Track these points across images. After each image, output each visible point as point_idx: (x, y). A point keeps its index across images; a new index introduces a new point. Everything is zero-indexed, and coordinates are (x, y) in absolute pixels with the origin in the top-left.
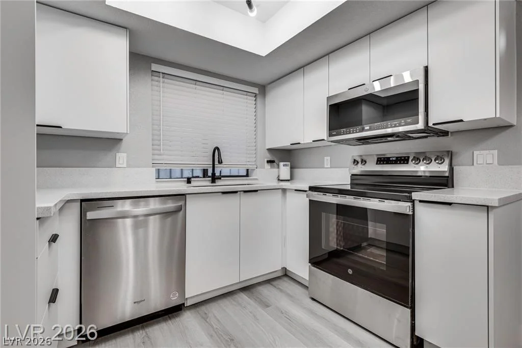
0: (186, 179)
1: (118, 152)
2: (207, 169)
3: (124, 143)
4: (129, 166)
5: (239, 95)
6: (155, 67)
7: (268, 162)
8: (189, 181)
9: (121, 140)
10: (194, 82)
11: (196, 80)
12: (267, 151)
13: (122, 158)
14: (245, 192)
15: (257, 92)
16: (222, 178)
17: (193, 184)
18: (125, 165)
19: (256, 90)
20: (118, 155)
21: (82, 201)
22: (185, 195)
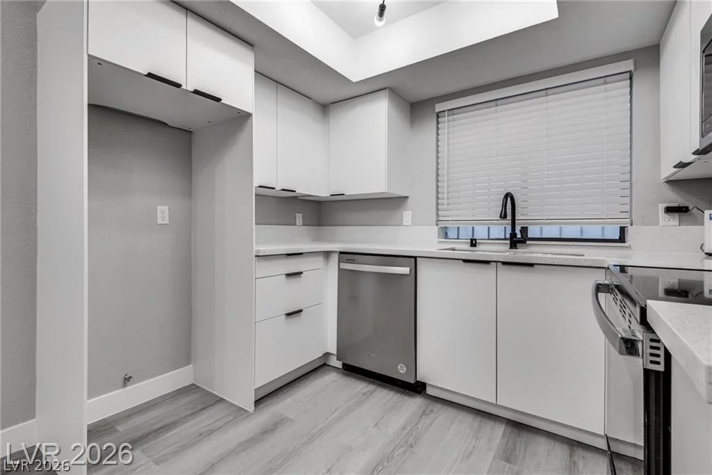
0: (469, 241)
1: (405, 210)
2: (527, 227)
3: (409, 199)
4: (414, 224)
5: (582, 91)
6: (439, 107)
7: (669, 210)
8: (473, 243)
9: (407, 197)
10: (494, 103)
11: (496, 100)
12: (666, 185)
13: (407, 216)
14: (504, 263)
15: (632, 68)
16: (528, 242)
17: (479, 247)
18: (410, 223)
19: (628, 65)
20: (404, 212)
21: (341, 253)
22: (415, 258)
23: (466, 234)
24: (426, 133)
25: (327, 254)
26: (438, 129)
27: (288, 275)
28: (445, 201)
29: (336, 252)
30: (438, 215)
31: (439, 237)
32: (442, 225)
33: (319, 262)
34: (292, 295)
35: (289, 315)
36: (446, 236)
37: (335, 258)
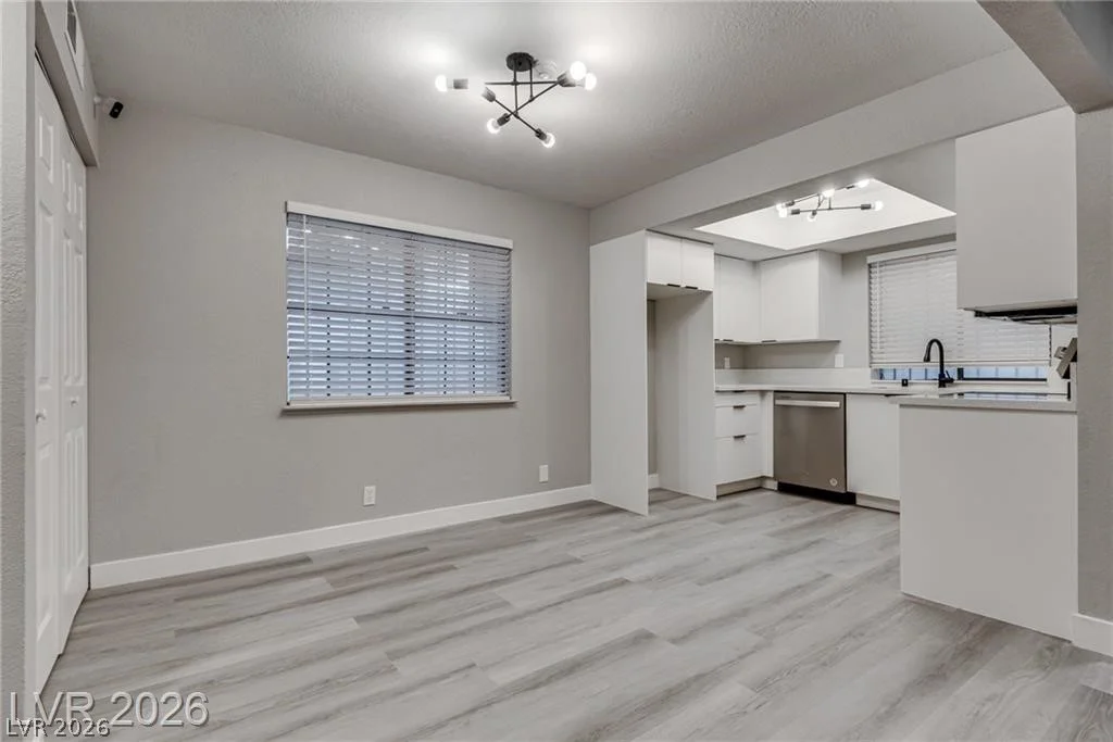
0: (902, 381)
1: (836, 353)
3: (841, 345)
4: (846, 366)
6: (871, 259)
8: (904, 383)
9: (838, 342)
13: (839, 359)
17: (909, 386)
18: (842, 366)
20: (836, 355)
21: (776, 391)
22: (845, 394)
23: (901, 375)
24: (857, 283)
25: (763, 393)
26: (870, 278)
27: (736, 407)
28: (878, 345)
29: (770, 391)
30: (871, 358)
31: (872, 377)
32: (875, 366)
33: (756, 399)
34: (738, 423)
35: (736, 437)
36: (882, 377)
37: (770, 397)
